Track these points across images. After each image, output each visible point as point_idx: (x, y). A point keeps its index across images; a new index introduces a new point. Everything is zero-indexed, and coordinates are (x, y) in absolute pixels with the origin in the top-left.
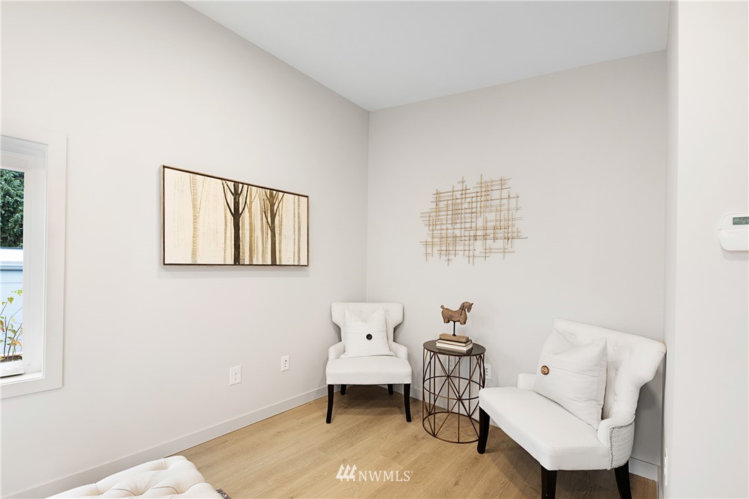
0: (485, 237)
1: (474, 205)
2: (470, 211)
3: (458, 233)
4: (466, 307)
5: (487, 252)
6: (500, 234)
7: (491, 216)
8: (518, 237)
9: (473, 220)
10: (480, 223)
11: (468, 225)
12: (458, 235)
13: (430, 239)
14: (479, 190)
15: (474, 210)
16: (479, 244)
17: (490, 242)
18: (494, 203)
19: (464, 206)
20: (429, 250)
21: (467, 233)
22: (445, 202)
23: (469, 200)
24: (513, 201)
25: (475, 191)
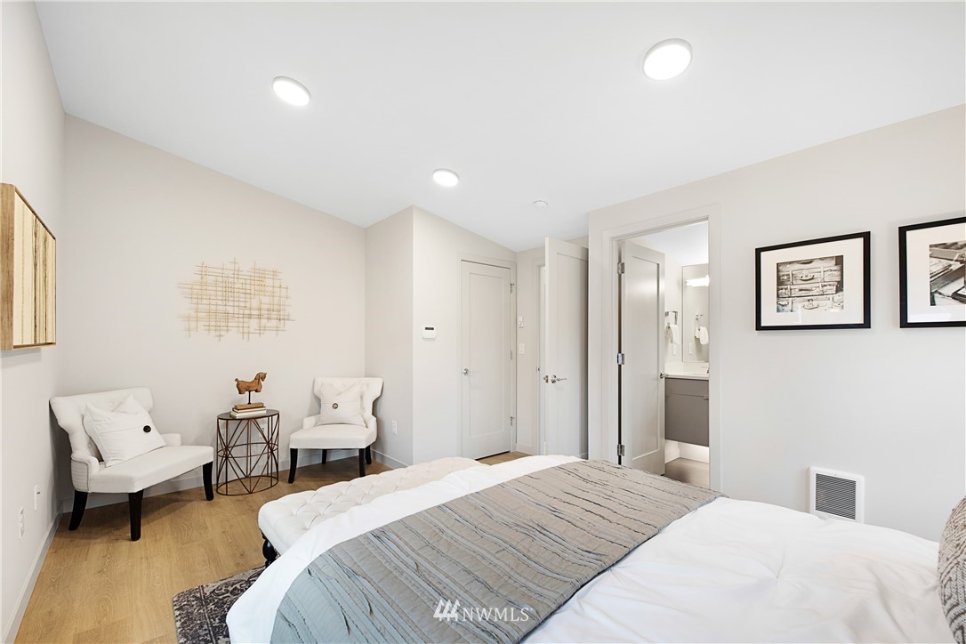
0: (260, 317)
1: (248, 287)
2: (243, 291)
3: (230, 310)
4: (261, 377)
5: (261, 330)
6: (274, 314)
7: (265, 300)
8: (288, 320)
9: (248, 300)
10: (255, 304)
11: (242, 304)
12: (231, 311)
13: (193, 314)
14: (253, 274)
15: (248, 291)
16: (254, 323)
17: (264, 322)
18: (267, 289)
19: (236, 286)
20: (193, 324)
21: (241, 312)
22: (214, 278)
23: (243, 281)
24: (284, 291)
25: (249, 274)
